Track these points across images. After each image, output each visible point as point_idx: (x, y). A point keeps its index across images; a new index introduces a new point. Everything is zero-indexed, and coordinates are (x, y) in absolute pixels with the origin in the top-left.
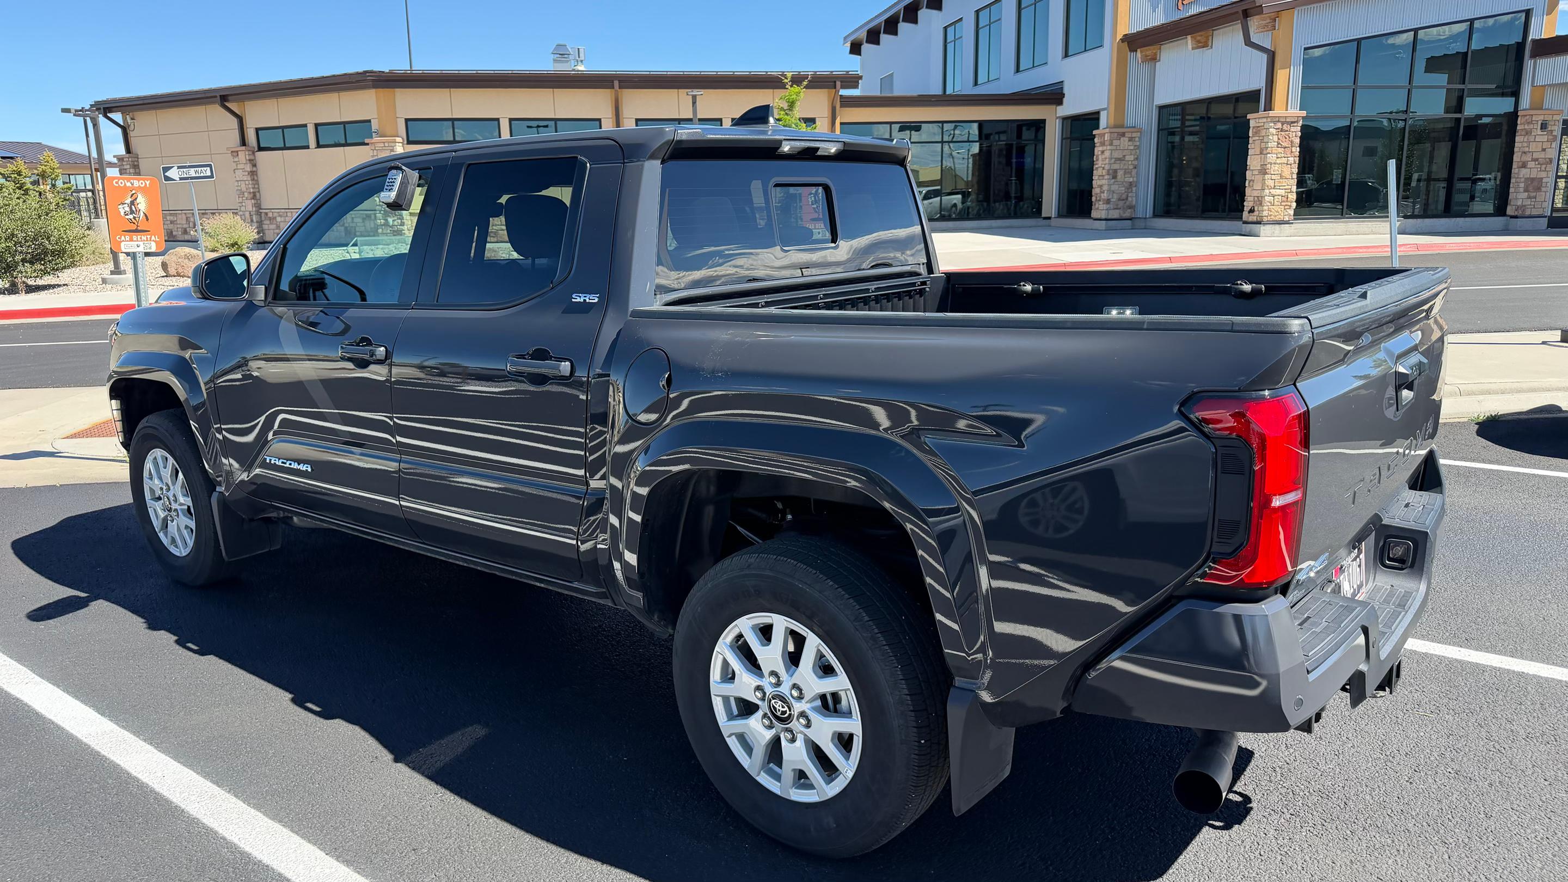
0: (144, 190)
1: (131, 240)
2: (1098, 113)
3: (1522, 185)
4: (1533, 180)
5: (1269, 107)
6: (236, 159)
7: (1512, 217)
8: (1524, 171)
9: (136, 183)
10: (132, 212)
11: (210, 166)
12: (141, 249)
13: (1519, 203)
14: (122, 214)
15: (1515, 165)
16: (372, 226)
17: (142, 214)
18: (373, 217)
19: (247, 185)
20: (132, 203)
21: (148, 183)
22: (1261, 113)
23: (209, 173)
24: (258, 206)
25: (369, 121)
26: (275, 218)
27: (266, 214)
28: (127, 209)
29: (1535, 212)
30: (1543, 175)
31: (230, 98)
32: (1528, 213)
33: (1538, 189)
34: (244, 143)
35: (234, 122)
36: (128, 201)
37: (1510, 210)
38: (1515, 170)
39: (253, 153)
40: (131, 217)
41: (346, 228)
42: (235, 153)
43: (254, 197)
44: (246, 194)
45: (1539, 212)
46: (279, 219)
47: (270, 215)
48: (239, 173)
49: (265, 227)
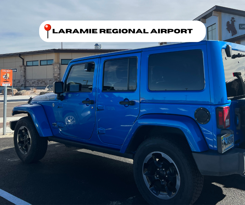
0: (9, 72)
1: (5, 83)
6: (21, 68)
9: (7, 71)
10: (6, 77)
11: (16, 69)
12: (7, 85)
14: (4, 78)
16: (51, 82)
17: (8, 78)
18: (52, 80)
19: (23, 74)
20: (6, 75)
21: (10, 71)
23: (16, 71)
24: (25, 78)
25: (53, 60)
26: (29, 81)
27: (27, 80)
28: (5, 77)
31: (21, 55)
34: (23, 64)
35: (22, 60)
36: (5, 75)
39: (25, 67)
40: (5, 78)
41: (45, 83)
42: (21, 67)
43: (24, 76)
44: (23, 76)
46: (30, 81)
47: (28, 81)
48: (21, 71)
49: (26, 83)
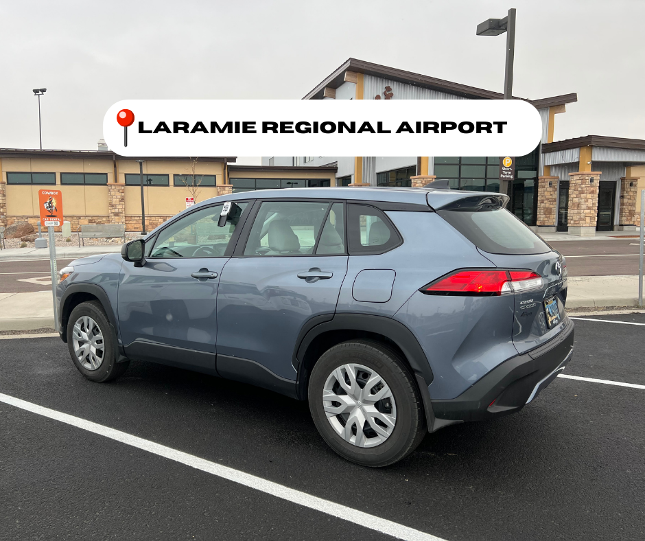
2: (350, 176)
3: (542, 211)
4: (547, 208)
5: (419, 174)
7: (539, 226)
8: (542, 205)
13: (542, 219)
15: (539, 202)
22: (417, 176)
29: (549, 224)
30: (552, 206)
32: (546, 224)
33: (550, 213)
37: (538, 223)
38: (539, 204)
45: (552, 224)
